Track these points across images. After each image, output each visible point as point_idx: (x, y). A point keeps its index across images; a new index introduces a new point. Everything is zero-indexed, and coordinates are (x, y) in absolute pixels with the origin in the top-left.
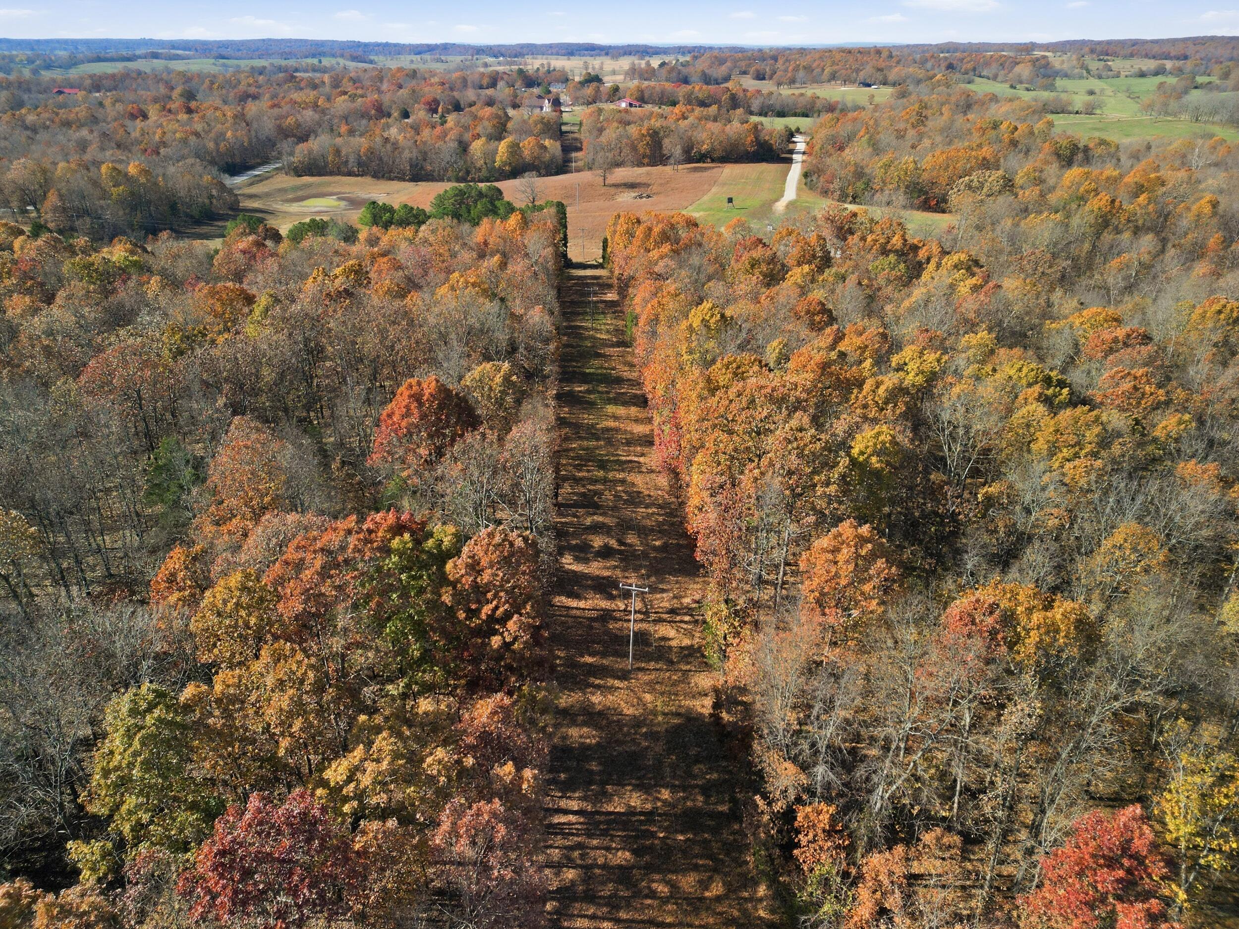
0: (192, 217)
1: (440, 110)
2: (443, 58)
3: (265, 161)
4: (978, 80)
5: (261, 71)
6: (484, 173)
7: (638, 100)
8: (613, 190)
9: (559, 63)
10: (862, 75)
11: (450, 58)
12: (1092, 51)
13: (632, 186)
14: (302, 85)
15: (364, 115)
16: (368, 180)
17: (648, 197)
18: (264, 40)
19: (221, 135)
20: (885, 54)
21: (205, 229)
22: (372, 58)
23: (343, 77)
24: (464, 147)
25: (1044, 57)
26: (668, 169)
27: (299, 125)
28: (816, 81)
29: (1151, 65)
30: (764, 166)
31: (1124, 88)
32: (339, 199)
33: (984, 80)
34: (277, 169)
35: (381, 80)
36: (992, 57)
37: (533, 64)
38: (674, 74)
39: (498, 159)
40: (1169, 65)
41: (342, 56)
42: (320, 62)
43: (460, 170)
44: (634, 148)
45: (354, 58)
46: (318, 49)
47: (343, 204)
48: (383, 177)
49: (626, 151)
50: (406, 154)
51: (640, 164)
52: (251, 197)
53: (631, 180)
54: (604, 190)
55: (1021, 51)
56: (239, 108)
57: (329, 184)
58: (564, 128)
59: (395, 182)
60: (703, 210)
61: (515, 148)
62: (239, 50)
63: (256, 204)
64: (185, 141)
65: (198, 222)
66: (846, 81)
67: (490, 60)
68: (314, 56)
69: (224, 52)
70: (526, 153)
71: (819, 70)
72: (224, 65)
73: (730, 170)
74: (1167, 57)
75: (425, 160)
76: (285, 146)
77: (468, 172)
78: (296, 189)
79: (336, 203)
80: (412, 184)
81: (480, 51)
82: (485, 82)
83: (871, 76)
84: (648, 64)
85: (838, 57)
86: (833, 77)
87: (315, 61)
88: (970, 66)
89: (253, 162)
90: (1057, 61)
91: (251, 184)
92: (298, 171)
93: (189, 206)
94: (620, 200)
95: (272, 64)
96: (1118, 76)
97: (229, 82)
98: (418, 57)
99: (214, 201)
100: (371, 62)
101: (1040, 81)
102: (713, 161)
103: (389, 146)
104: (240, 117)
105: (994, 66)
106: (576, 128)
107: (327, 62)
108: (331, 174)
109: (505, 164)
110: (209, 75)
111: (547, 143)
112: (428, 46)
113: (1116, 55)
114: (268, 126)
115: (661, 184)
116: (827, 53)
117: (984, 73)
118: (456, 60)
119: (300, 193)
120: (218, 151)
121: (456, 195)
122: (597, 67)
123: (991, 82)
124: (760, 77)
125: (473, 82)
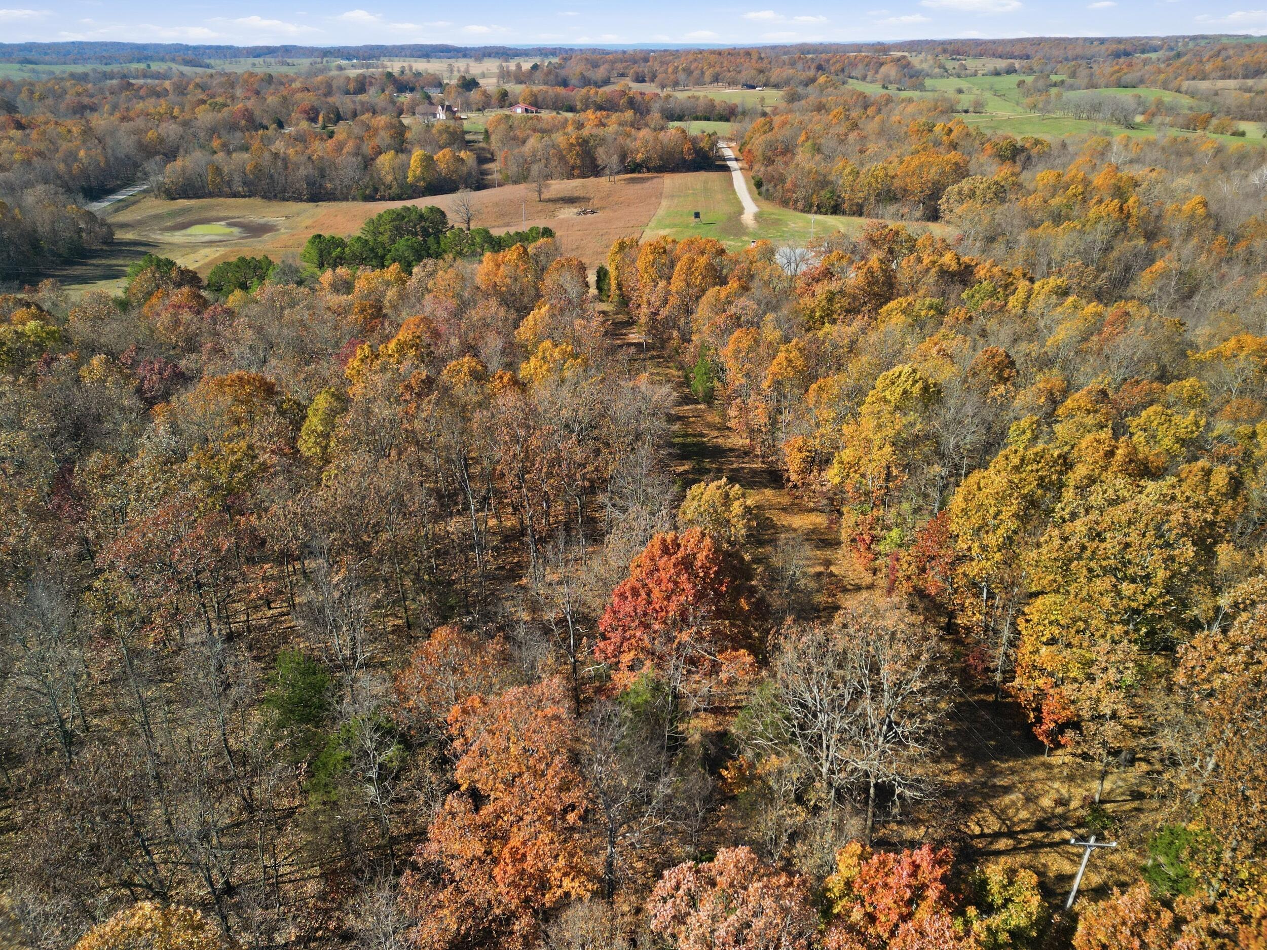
0: (60, 256)
1: (321, 118)
2: (289, 60)
3: (129, 182)
4: (850, 80)
5: (84, 77)
6: (395, 190)
7: (531, 104)
8: (551, 206)
9: (420, 65)
10: (744, 76)
11: (296, 61)
12: (945, 51)
13: (570, 201)
14: (142, 92)
15: (233, 127)
16: (257, 201)
17: (593, 212)
18: (73, 43)
19: (72, 156)
20: (755, 56)
21: (78, 270)
22: (208, 61)
23: (188, 84)
24: (368, 163)
25: (904, 57)
26: (604, 182)
27: (161, 141)
28: (699, 82)
29: (1002, 64)
30: (703, 175)
31: (988, 86)
32: (230, 225)
33: (855, 81)
34: (144, 191)
35: (232, 85)
36: (856, 57)
37: (395, 66)
38: (552, 77)
39: (410, 174)
40: (1017, 64)
41: (173, 60)
42: (149, 66)
43: (366, 187)
44: (562, 158)
45: (187, 63)
46: (142, 53)
47: (235, 230)
48: (275, 196)
49: (554, 162)
50: (303, 172)
51: (570, 176)
52: (124, 226)
53: (567, 194)
54: (540, 206)
55: (879, 51)
56: (83, 122)
57: (211, 207)
58: (468, 137)
59: (290, 203)
60: (669, 226)
61: (428, 161)
62: (46, 54)
63: (130, 236)
64: (27, 163)
65: (68, 262)
66: (732, 83)
67: (344, 62)
68: (139, 61)
69: (29, 56)
70: (442, 167)
71: (699, 72)
72: (33, 71)
73: (670, 181)
74: (1015, 57)
75: (323, 177)
76: (150, 166)
77: (376, 190)
78: (172, 214)
79: (228, 230)
80: (311, 205)
81: (327, 53)
82: (352, 87)
83: (753, 78)
84: (519, 67)
85: (713, 58)
86: (716, 79)
87: (142, 66)
88: (838, 66)
89: (110, 185)
90: (917, 61)
91: (117, 210)
92: (171, 195)
93: (55, 243)
94: (561, 216)
95: (94, 70)
96: (975, 74)
97: (52, 92)
98: (261, 60)
99: (84, 235)
100: (208, 66)
101: (907, 81)
102: (649, 170)
103: (279, 163)
104: (87, 132)
105: (860, 66)
106: (481, 137)
107: (155, 67)
108: (211, 195)
109: (418, 179)
110: (24, 82)
111: (462, 154)
112: (268, 48)
113: (966, 54)
114: (126, 143)
115: (602, 198)
116: (699, 54)
117: (853, 74)
118: (304, 63)
119: (180, 220)
120: (70, 172)
121: (393, 220)
122: (462, 69)
123: (860, 82)
124: (640, 79)
125: (339, 88)
